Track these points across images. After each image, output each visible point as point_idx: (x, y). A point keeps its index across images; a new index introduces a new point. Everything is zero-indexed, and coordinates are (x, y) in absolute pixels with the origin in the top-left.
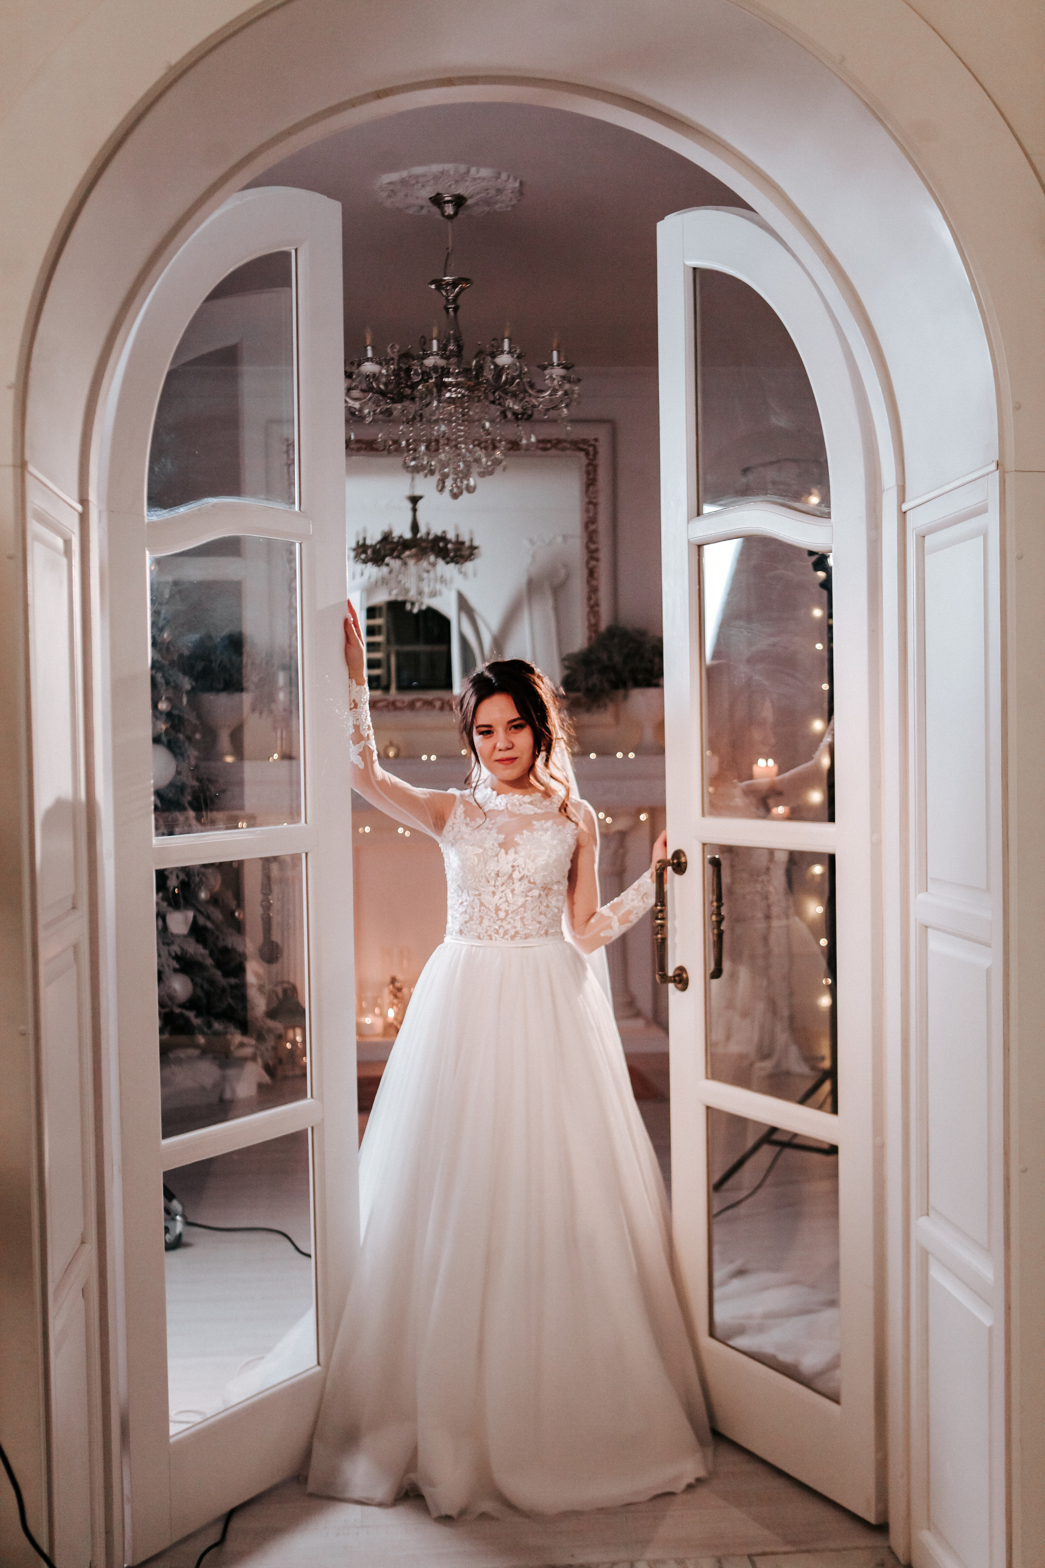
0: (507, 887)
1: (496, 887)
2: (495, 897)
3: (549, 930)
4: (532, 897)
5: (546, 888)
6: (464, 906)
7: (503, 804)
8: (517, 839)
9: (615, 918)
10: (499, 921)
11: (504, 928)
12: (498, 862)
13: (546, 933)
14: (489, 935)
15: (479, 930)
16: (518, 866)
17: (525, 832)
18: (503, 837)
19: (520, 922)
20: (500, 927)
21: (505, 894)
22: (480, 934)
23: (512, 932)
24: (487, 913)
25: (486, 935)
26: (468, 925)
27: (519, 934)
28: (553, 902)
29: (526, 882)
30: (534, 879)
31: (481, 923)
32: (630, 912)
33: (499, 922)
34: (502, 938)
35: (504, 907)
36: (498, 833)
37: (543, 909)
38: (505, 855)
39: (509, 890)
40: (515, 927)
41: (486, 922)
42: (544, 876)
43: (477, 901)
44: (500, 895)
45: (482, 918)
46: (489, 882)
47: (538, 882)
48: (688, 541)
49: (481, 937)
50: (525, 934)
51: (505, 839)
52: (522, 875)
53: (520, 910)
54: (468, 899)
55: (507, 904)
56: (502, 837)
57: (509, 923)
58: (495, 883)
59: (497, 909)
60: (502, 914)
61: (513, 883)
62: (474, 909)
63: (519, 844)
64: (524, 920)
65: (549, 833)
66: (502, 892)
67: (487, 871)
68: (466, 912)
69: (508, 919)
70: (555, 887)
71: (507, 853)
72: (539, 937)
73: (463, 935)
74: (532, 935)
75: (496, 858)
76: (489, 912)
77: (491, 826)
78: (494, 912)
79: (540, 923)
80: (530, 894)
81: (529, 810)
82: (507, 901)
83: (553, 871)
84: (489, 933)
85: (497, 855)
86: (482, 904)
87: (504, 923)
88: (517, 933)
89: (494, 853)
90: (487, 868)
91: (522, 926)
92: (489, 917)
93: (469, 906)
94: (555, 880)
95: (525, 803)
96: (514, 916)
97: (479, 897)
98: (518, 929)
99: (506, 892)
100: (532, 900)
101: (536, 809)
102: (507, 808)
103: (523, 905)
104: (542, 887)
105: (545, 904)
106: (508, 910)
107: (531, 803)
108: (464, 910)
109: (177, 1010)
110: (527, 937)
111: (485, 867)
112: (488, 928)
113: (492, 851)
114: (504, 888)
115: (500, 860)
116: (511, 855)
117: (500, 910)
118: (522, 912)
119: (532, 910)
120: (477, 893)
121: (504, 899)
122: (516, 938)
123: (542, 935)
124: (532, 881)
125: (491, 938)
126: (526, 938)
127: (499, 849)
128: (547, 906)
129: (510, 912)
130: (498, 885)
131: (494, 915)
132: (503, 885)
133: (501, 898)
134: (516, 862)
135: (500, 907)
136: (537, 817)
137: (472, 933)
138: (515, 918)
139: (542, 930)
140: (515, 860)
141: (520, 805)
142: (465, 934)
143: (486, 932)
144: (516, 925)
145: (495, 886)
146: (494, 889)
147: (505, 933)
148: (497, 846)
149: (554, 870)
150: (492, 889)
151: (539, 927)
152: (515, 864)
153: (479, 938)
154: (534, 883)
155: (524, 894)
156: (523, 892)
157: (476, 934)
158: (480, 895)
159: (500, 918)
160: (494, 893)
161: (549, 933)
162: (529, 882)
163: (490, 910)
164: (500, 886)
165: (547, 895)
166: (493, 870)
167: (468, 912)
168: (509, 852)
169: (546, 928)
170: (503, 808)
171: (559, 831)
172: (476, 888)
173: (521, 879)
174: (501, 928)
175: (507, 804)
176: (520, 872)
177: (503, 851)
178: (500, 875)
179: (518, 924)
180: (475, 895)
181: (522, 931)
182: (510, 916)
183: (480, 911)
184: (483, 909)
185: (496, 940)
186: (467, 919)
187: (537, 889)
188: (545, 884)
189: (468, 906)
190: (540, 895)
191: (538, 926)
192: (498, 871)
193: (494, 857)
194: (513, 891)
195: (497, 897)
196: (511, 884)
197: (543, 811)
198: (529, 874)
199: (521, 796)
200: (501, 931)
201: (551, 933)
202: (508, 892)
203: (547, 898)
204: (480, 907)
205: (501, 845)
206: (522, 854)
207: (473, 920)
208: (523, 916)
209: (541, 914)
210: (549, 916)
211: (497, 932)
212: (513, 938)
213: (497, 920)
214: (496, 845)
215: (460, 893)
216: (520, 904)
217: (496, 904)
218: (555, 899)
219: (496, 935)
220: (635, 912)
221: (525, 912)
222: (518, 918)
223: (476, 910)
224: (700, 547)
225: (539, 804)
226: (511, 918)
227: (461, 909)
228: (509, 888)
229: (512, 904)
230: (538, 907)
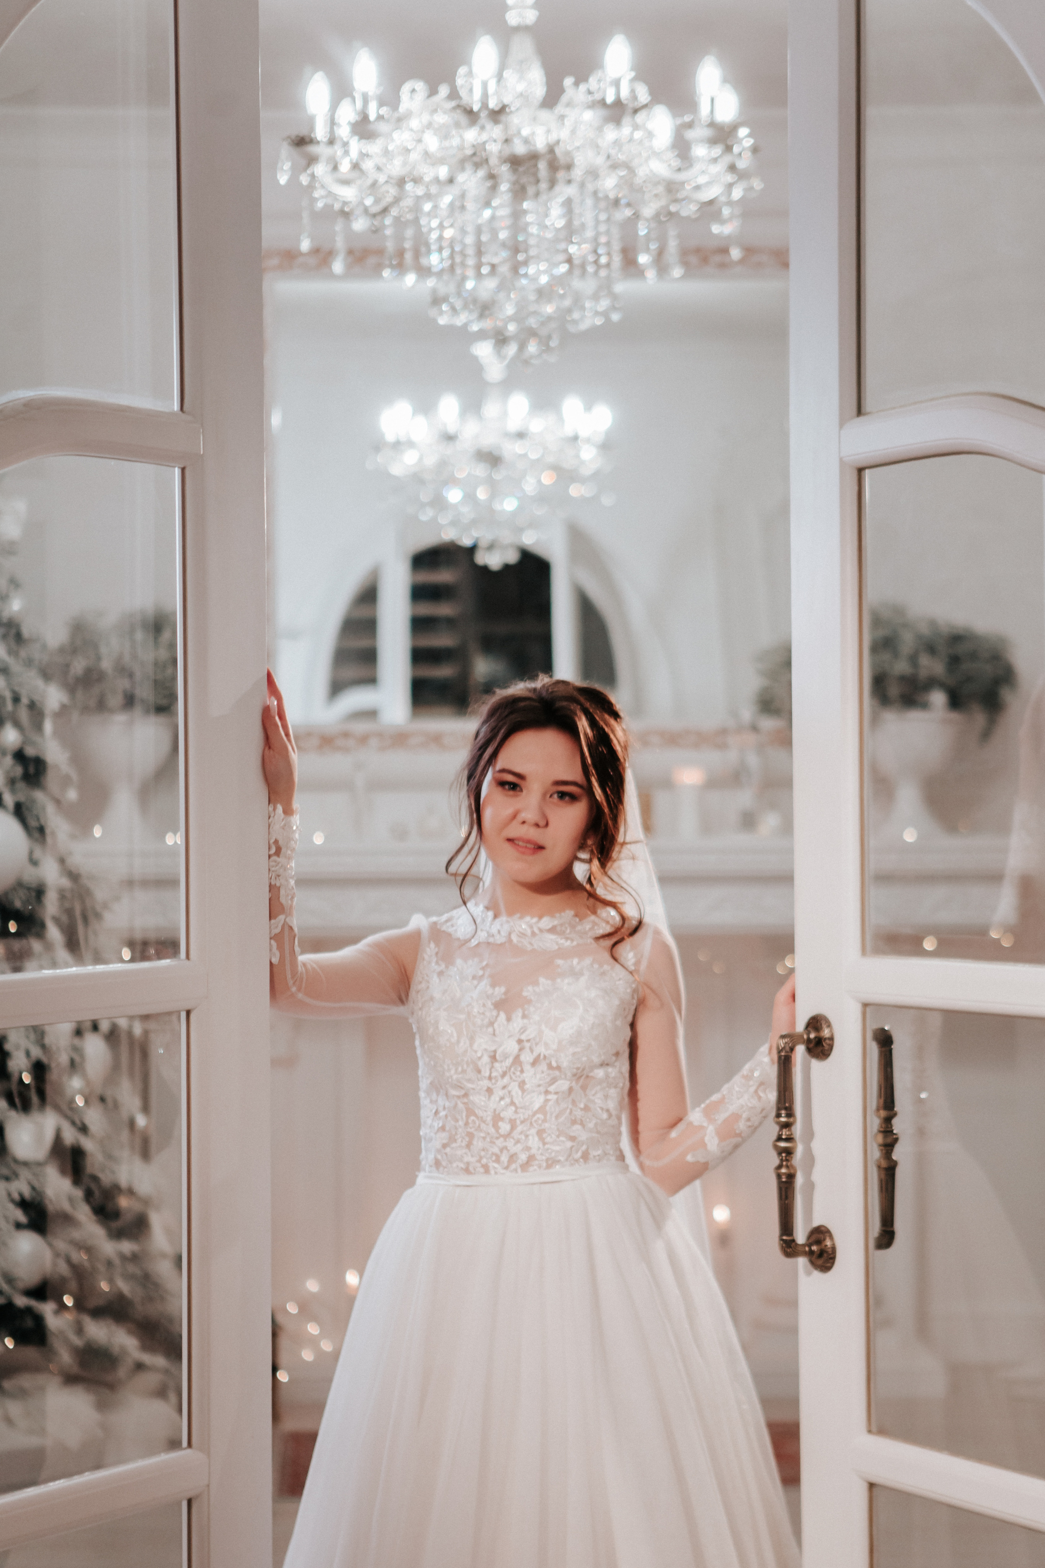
0: (511, 1078)
1: (493, 1081)
2: (493, 1098)
3: (590, 1151)
4: (556, 1093)
5: (581, 1076)
6: (440, 1118)
7: (503, 934)
8: (528, 992)
9: (711, 1129)
10: (502, 1139)
11: (508, 1151)
12: (494, 1034)
13: (585, 1157)
14: (483, 1166)
15: (467, 1159)
16: (528, 1041)
17: (542, 980)
18: (503, 989)
19: (536, 1139)
20: (501, 1150)
21: (509, 1092)
22: (468, 1164)
23: (523, 1157)
24: (479, 1126)
25: (479, 1165)
26: (448, 1150)
27: (536, 1159)
28: (596, 1100)
29: (543, 1066)
30: (557, 1062)
31: (469, 1146)
32: (736, 1117)
33: (500, 1142)
34: (506, 1168)
35: (509, 1113)
36: (493, 985)
37: (579, 1113)
38: (505, 1023)
39: (516, 1084)
40: (528, 1149)
41: (478, 1144)
42: (574, 1054)
43: (461, 1106)
44: (501, 1093)
45: (471, 1135)
46: (479, 1071)
47: (565, 1064)
48: (841, 460)
49: (471, 1169)
50: (547, 1160)
51: (505, 993)
52: (535, 1054)
53: (535, 1118)
54: (447, 1104)
55: (513, 1108)
56: (499, 991)
57: (518, 1142)
58: (491, 1073)
59: (497, 1118)
60: (505, 1127)
61: (522, 1071)
62: (457, 1121)
63: (529, 1002)
64: (544, 1135)
65: (583, 980)
66: (504, 1087)
67: (476, 1052)
68: (443, 1128)
69: (515, 1134)
70: (600, 1073)
71: (509, 1019)
72: (572, 1165)
73: (441, 1169)
74: (559, 1161)
75: (490, 1030)
76: (483, 1126)
77: (481, 973)
78: (491, 1124)
79: (573, 1139)
80: (552, 1088)
81: (551, 942)
82: (512, 1103)
83: (590, 1045)
84: (484, 1161)
85: (491, 1024)
86: (470, 1112)
87: (510, 1143)
88: (531, 1158)
89: (486, 1021)
90: (475, 1047)
91: (541, 1146)
92: (482, 1135)
93: (449, 1118)
94: (596, 1060)
95: (541, 930)
96: (525, 1129)
97: (465, 1100)
98: (533, 1151)
99: (510, 1088)
100: (557, 1099)
101: (563, 941)
102: (510, 940)
103: (542, 1110)
104: (574, 1075)
105: (582, 1106)
106: (515, 1120)
107: (552, 930)
108: (440, 1125)
109: (21, 1301)
110: (551, 1163)
111: (471, 1045)
112: (483, 1153)
113: (482, 1016)
114: (506, 1080)
115: (497, 1032)
116: (518, 1022)
117: (502, 1119)
118: (540, 1122)
119: (557, 1117)
120: (462, 1092)
121: (508, 1100)
122: (531, 1169)
123: (577, 1161)
124: (554, 1064)
125: (487, 1169)
126: (549, 1167)
127: (495, 1013)
128: (586, 1109)
129: (518, 1122)
130: (496, 1077)
131: (492, 1130)
132: (504, 1075)
133: (502, 1098)
134: (527, 1033)
135: (502, 1115)
136: (563, 954)
137: (455, 1165)
138: (528, 1133)
139: (577, 1152)
140: (523, 1030)
141: (534, 934)
142: (445, 1167)
143: (479, 1161)
144: (530, 1144)
145: (490, 1078)
146: (490, 1085)
147: (513, 1158)
148: (492, 1007)
149: (593, 1043)
150: (485, 1083)
151: (572, 1147)
152: (523, 1037)
153: (467, 1171)
154: (558, 1068)
155: (542, 1089)
156: (539, 1086)
157: (462, 1165)
158: (466, 1095)
159: (502, 1133)
160: (489, 1091)
161: (591, 1156)
162: (550, 1066)
163: (484, 1122)
164: (500, 1078)
165: (584, 1088)
166: (486, 1050)
167: (447, 1128)
168: (514, 1016)
169: (584, 1148)
170: (503, 940)
171: (603, 974)
172: (459, 1084)
173: (534, 1063)
174: (505, 1151)
175: (510, 934)
176: (532, 1050)
177: (503, 1016)
178: (498, 1057)
179: (534, 1142)
180: (459, 1097)
181: (542, 1154)
182: (520, 1128)
183: (467, 1124)
184: (473, 1120)
185: (496, 1173)
186: (445, 1141)
187: (565, 1079)
188: (578, 1069)
189: (446, 1116)
190: (571, 1090)
191: (569, 1144)
192: (495, 1051)
193: (487, 1027)
194: (522, 1084)
195: (495, 1097)
196: (518, 1073)
197: (575, 943)
198: (547, 1053)
199: (535, 920)
200: (504, 1158)
201: (594, 1157)
202: (514, 1088)
203: (586, 1095)
204: (468, 1117)
205: (499, 1005)
206: (536, 1018)
207: (455, 1141)
208: (543, 1127)
209: (574, 1122)
210: (591, 1125)
211: (498, 1160)
212: (525, 1167)
213: (497, 1138)
214: (489, 1004)
215: (434, 1096)
216: (537, 1106)
217: (495, 1110)
218: (600, 1095)
219: (496, 1165)
220: (745, 1116)
221: (545, 1121)
222: (533, 1131)
223: (461, 1123)
224: (860, 471)
225: (568, 931)
226: (521, 1133)
227: (438, 1124)
228: (514, 1081)
229: (521, 1108)
230: (568, 1111)
